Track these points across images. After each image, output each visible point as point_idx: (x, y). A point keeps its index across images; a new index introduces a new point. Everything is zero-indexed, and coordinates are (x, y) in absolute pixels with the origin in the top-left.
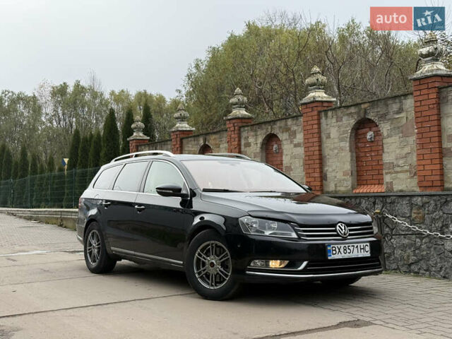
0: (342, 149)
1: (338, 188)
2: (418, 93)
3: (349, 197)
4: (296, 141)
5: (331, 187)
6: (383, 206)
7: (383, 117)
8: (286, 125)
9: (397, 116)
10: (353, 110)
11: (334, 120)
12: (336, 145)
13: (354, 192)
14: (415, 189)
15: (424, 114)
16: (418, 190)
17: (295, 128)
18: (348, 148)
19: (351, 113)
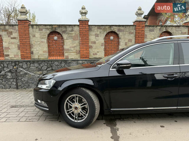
0: (42, 42)
1: (40, 58)
2: (81, 26)
3: (47, 61)
4: (12, 36)
5: (35, 57)
6: (65, 64)
7: (64, 32)
8: (5, 28)
9: (71, 32)
10: (48, 27)
11: (38, 30)
12: (39, 40)
13: (49, 59)
14: (78, 58)
15: (84, 33)
16: (79, 59)
17: (12, 30)
18: (46, 42)
19: (47, 28)
